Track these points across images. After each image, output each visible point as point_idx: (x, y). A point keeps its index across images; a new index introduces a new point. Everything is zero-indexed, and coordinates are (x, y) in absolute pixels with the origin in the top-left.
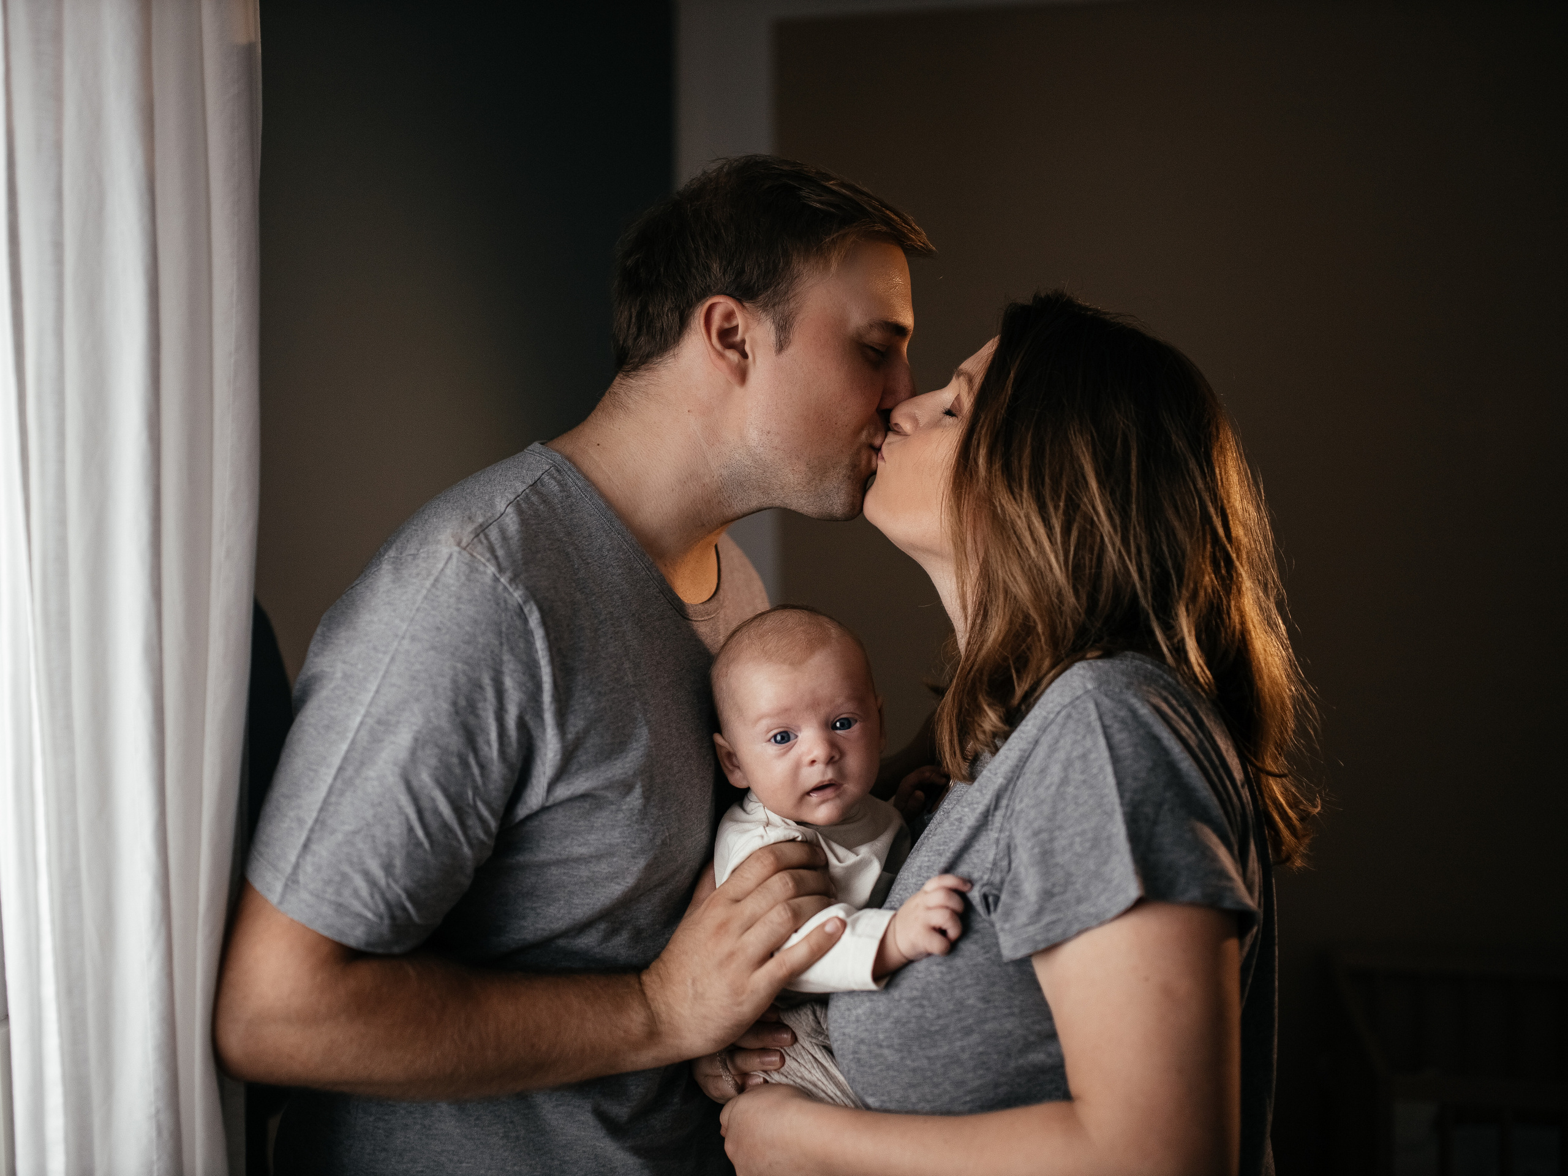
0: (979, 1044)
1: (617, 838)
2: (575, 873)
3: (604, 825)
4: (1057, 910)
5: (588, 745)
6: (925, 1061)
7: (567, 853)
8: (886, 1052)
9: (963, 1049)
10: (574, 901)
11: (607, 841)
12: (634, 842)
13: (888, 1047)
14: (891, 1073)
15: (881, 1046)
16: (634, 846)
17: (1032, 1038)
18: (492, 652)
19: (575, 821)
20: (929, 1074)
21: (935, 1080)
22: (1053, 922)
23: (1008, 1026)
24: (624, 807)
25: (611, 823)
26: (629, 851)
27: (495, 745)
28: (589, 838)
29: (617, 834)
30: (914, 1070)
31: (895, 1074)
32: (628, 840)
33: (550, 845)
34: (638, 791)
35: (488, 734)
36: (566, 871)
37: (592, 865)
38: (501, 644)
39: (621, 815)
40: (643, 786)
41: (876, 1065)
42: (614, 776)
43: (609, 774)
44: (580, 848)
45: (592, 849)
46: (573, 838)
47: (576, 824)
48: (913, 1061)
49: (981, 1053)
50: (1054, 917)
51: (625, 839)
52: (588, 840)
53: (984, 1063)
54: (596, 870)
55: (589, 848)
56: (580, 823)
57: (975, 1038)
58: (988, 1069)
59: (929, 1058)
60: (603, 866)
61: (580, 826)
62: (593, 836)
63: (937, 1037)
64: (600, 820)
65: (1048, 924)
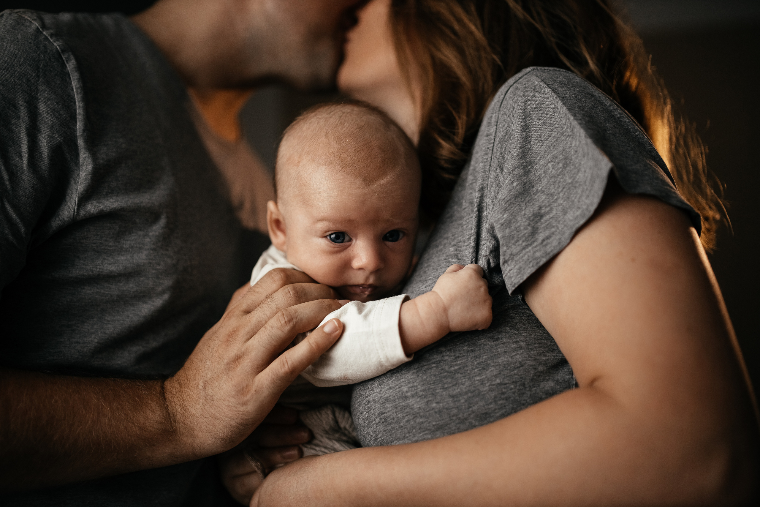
0: (496, 376)
1: (143, 259)
2: (107, 292)
3: (132, 247)
4: (549, 226)
5: (118, 174)
6: (450, 400)
7: (98, 270)
8: (411, 401)
9: (482, 383)
10: (106, 318)
11: (135, 261)
12: (159, 264)
13: (413, 396)
14: (418, 420)
15: (406, 397)
16: (158, 267)
17: (540, 368)
18: (28, 80)
19: (106, 241)
20: (455, 411)
21: (461, 415)
22: (548, 238)
23: (519, 358)
24: (151, 234)
25: (138, 246)
26: (154, 271)
27: (25, 157)
28: (119, 259)
29: (144, 256)
30: (440, 412)
31: (423, 420)
32: (154, 262)
33: (84, 264)
34: (163, 221)
35: (20, 147)
36: (98, 290)
37: (121, 285)
38: (38, 76)
39: (148, 240)
40: (168, 217)
41: (404, 417)
42: (141, 203)
43: (137, 201)
44: (110, 266)
45: (121, 267)
46: (104, 259)
47: (107, 243)
48: (438, 403)
49: (499, 384)
50: (547, 233)
51: (151, 261)
52: (118, 260)
53: (503, 393)
54: (125, 289)
55: (118, 266)
56: (110, 244)
57: (491, 371)
58: (507, 399)
59: (452, 397)
60: (131, 285)
61: (111, 246)
62: (122, 257)
63: (458, 376)
64: (129, 242)
65: (543, 240)
